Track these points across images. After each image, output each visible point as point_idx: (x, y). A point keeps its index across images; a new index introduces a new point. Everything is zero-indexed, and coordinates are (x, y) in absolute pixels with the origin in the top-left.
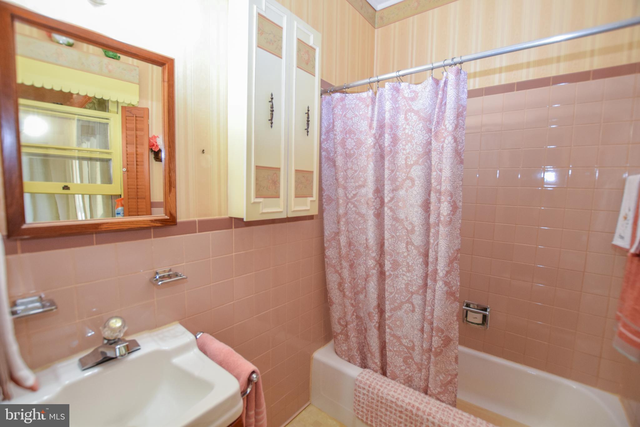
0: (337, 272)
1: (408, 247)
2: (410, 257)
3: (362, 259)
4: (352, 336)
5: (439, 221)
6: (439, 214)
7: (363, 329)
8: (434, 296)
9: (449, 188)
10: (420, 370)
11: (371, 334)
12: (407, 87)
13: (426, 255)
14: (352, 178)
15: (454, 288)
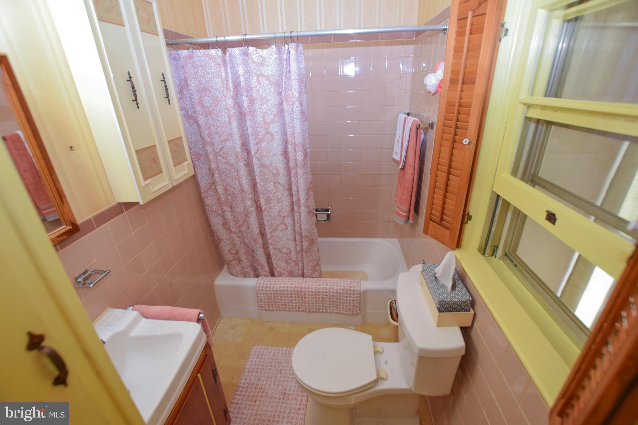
0: (219, 215)
1: (276, 186)
2: (279, 193)
3: (239, 200)
4: (244, 259)
5: (297, 165)
6: (296, 160)
7: (250, 251)
8: (300, 216)
9: (300, 141)
10: (297, 264)
11: (259, 253)
12: (255, 52)
13: (290, 189)
14: (216, 134)
15: (311, 208)
